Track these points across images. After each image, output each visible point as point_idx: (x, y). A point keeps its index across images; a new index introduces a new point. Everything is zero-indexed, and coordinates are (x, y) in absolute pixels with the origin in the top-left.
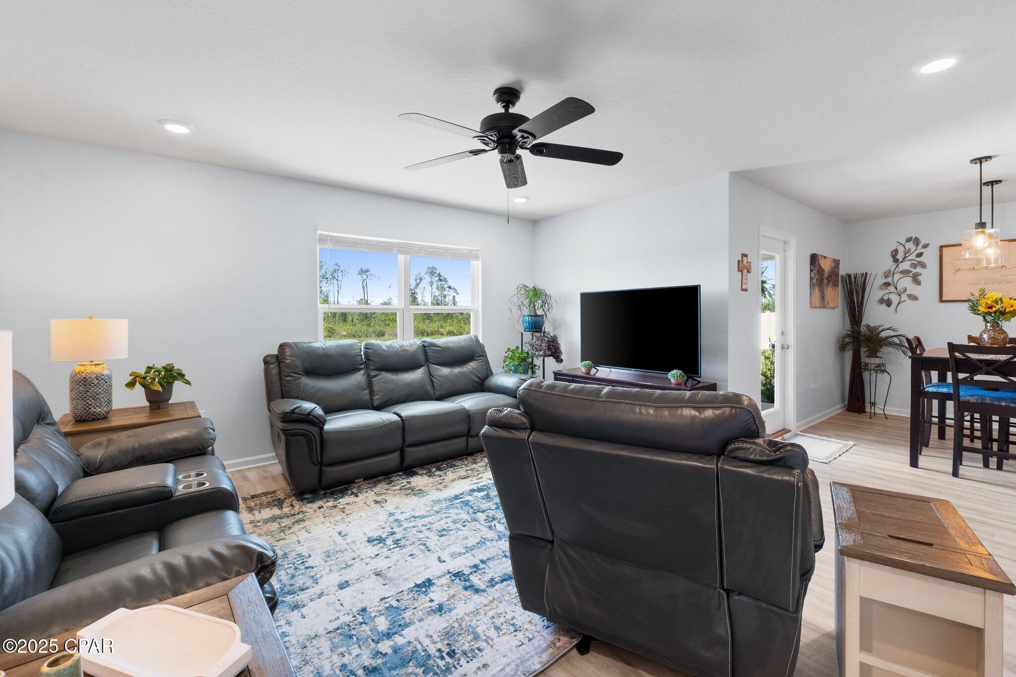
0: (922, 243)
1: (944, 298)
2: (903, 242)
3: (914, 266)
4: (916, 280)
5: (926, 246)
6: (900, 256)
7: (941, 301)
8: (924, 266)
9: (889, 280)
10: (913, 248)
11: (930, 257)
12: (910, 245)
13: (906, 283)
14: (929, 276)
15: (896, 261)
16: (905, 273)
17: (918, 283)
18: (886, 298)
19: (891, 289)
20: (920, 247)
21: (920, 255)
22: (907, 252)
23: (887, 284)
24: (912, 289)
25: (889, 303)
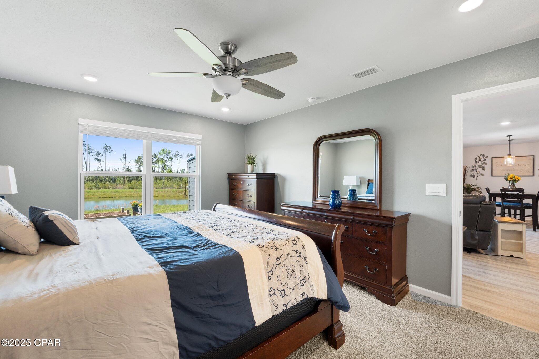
0: (486, 156)
1: (493, 175)
2: (479, 156)
3: (483, 164)
4: (483, 169)
5: (487, 157)
6: (478, 160)
7: (492, 176)
8: (486, 164)
9: (474, 168)
10: (482, 158)
11: (488, 161)
12: (481, 157)
13: (480, 169)
14: (488, 167)
15: (476, 162)
16: (480, 166)
17: (484, 170)
18: (473, 174)
19: (475, 171)
20: (485, 157)
21: (485, 160)
22: (480, 159)
23: (473, 170)
24: (482, 172)
25: (474, 176)
